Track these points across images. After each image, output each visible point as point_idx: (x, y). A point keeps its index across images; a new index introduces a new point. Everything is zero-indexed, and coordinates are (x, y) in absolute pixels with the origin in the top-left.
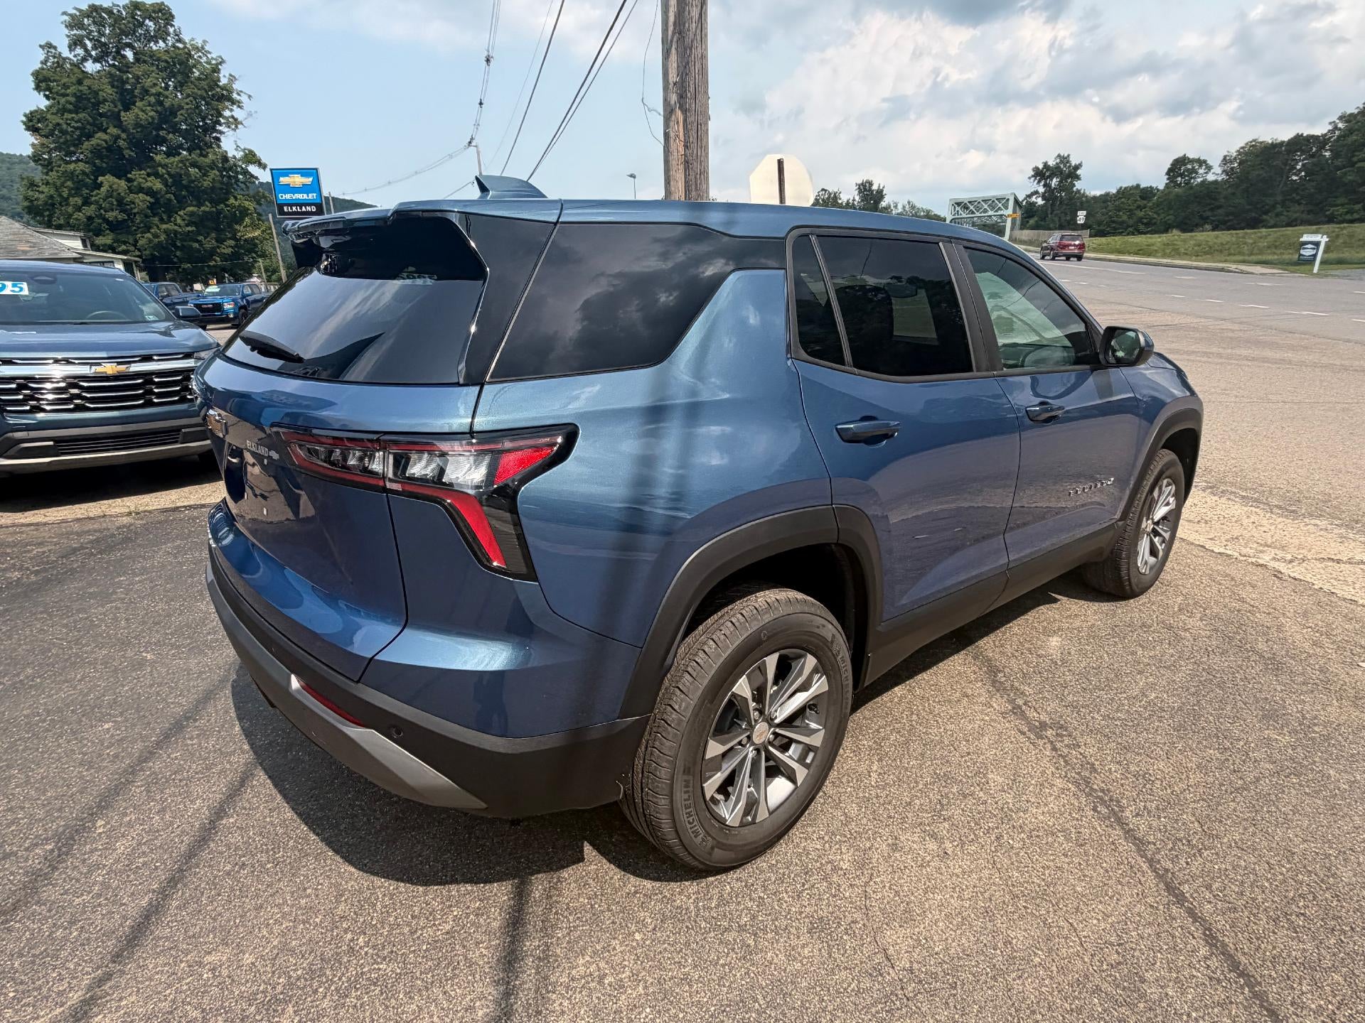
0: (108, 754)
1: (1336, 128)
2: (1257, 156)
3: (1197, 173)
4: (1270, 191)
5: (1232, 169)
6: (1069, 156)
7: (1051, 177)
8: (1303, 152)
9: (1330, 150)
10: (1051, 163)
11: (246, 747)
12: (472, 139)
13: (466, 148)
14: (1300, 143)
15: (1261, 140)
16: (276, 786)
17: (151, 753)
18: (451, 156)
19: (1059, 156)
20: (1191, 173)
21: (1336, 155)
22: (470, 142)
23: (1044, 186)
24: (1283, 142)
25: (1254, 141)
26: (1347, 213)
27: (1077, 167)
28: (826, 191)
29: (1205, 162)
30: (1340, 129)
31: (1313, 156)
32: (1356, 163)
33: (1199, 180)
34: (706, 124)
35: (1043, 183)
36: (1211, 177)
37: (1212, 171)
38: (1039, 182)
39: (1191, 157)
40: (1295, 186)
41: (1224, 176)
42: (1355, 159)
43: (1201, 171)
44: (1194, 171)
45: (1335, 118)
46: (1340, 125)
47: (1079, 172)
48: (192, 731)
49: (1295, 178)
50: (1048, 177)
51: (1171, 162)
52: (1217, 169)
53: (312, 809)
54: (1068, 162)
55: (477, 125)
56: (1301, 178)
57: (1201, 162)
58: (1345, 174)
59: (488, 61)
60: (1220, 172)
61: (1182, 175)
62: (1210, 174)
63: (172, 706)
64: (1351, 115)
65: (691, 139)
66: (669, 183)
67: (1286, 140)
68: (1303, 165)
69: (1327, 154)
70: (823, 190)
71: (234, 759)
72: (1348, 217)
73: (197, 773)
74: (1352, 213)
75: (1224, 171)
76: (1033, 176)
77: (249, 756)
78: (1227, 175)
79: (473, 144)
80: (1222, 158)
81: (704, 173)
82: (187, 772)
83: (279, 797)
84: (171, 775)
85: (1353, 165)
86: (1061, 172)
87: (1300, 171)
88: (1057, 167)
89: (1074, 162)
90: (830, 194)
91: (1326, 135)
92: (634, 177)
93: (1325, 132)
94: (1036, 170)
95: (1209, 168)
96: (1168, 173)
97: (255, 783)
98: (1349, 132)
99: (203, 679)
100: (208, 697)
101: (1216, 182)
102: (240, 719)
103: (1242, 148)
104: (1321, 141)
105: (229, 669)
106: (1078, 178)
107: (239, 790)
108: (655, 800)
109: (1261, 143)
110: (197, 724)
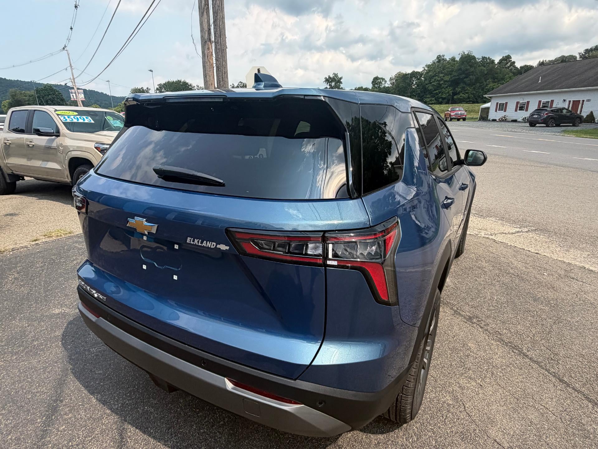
0: (11, 439)
1: (425, 70)
2: (401, 78)
3: (382, 83)
4: (406, 92)
5: (393, 82)
6: (337, 74)
7: (331, 82)
8: (415, 77)
9: (424, 78)
10: (332, 76)
11: (108, 411)
12: (65, 46)
13: (61, 51)
14: (414, 74)
15: (402, 72)
16: (144, 432)
17: (44, 431)
18: (52, 54)
19: (334, 73)
20: (380, 83)
21: (426, 79)
22: (64, 48)
23: (329, 85)
24: (409, 73)
25: (400, 72)
26: (430, 101)
27: (341, 78)
28: (241, 83)
29: (384, 79)
30: (426, 70)
31: (418, 79)
32: (432, 83)
33: (383, 86)
34: (226, 50)
35: (329, 84)
36: (387, 85)
37: (387, 83)
38: (327, 84)
39: (379, 77)
40: (414, 90)
41: (391, 85)
42: (431, 81)
43: (383, 83)
44: (381, 82)
45: (424, 66)
46: (426, 69)
47: (341, 80)
48: (63, 409)
49: (413, 87)
50: (330, 82)
51: (373, 79)
52: (388, 82)
53: (177, 442)
54: (337, 76)
55: (69, 40)
56: (415, 87)
57: (383, 79)
58: (429, 86)
59: (76, 7)
60: (389, 83)
61: (377, 84)
62: (386, 84)
63: (38, 395)
64: (429, 65)
65: (219, 57)
66: (206, 77)
67: (410, 72)
68: (416, 82)
69: (423, 79)
70: (240, 82)
71: (105, 421)
72: (431, 102)
73: (85, 437)
74: (432, 101)
75: (391, 83)
76: (325, 81)
77: (114, 418)
78: (392, 85)
79: (66, 49)
80: (390, 78)
81: (226, 73)
82: (79, 438)
83: (152, 440)
84: (68, 443)
85: (431, 83)
86: (335, 80)
87: (415, 84)
88: (334, 78)
89: (340, 76)
90: (244, 84)
91: (422, 72)
92: (152, 71)
93: (422, 71)
94: (326, 78)
95: (386, 82)
96: (372, 83)
97: (129, 434)
98: (429, 71)
99: (49, 372)
100: (61, 383)
101: (388, 87)
102: (92, 394)
103: (396, 75)
104: (420, 74)
105: (63, 362)
106: (341, 83)
107: (122, 441)
108: (406, 399)
109: (402, 73)
110: (64, 403)
